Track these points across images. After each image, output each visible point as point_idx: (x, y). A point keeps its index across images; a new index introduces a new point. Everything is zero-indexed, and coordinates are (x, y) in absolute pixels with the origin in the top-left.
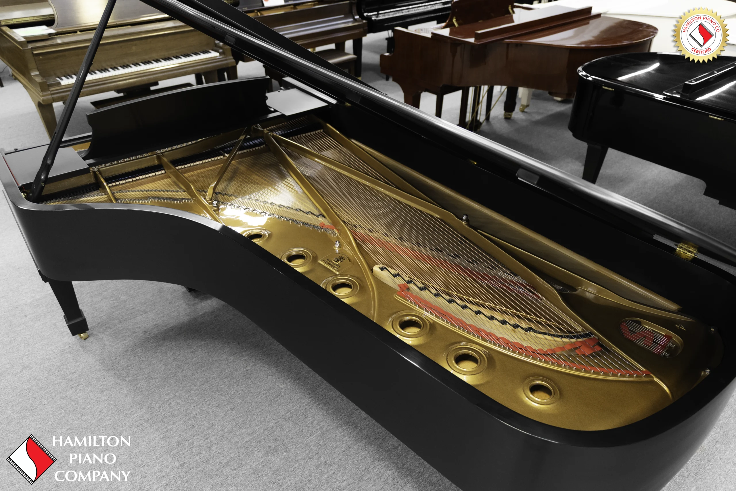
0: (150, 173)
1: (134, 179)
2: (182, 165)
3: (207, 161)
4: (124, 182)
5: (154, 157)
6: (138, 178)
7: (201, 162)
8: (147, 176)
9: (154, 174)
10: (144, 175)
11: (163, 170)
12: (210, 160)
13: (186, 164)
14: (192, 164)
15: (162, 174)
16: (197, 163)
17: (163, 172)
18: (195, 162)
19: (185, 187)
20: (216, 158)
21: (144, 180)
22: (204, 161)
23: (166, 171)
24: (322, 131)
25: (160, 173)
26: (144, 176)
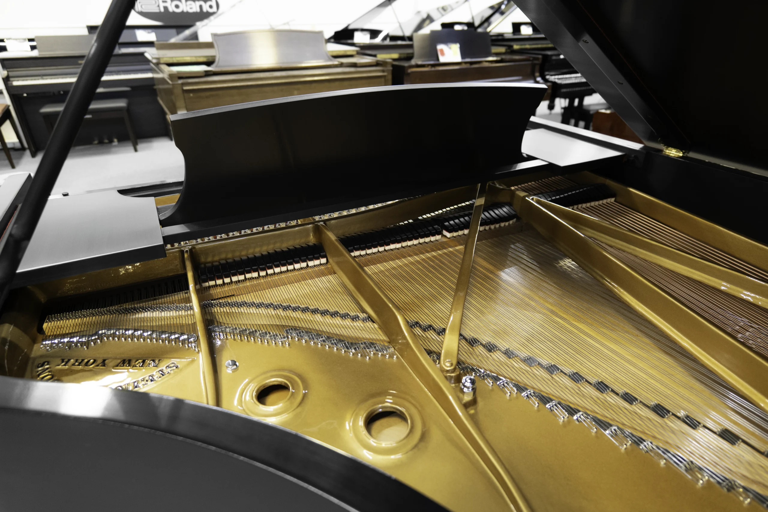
0: (297, 262)
1: (263, 273)
2: (363, 249)
3: (409, 243)
4: (242, 277)
5: (308, 229)
6: (270, 271)
7: (398, 246)
8: (290, 267)
9: (304, 265)
10: (284, 265)
11: (323, 257)
12: (415, 242)
13: (369, 248)
14: (381, 249)
15: (321, 264)
16: (392, 246)
17: (324, 261)
18: (388, 244)
19: (375, 312)
20: (427, 240)
21: (283, 276)
22: (404, 244)
23: (330, 260)
24: (613, 200)
25: (317, 262)
26: (284, 269)
